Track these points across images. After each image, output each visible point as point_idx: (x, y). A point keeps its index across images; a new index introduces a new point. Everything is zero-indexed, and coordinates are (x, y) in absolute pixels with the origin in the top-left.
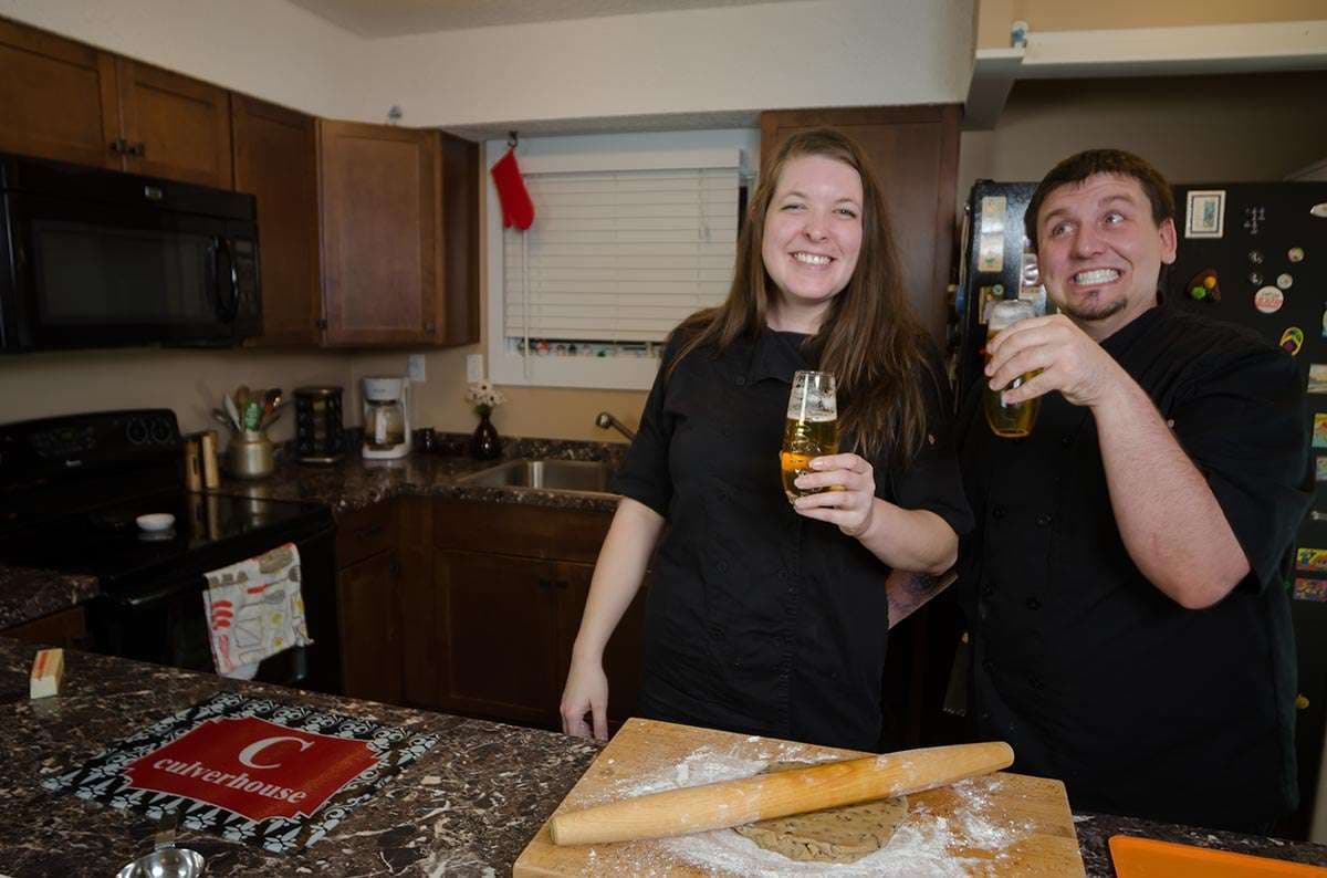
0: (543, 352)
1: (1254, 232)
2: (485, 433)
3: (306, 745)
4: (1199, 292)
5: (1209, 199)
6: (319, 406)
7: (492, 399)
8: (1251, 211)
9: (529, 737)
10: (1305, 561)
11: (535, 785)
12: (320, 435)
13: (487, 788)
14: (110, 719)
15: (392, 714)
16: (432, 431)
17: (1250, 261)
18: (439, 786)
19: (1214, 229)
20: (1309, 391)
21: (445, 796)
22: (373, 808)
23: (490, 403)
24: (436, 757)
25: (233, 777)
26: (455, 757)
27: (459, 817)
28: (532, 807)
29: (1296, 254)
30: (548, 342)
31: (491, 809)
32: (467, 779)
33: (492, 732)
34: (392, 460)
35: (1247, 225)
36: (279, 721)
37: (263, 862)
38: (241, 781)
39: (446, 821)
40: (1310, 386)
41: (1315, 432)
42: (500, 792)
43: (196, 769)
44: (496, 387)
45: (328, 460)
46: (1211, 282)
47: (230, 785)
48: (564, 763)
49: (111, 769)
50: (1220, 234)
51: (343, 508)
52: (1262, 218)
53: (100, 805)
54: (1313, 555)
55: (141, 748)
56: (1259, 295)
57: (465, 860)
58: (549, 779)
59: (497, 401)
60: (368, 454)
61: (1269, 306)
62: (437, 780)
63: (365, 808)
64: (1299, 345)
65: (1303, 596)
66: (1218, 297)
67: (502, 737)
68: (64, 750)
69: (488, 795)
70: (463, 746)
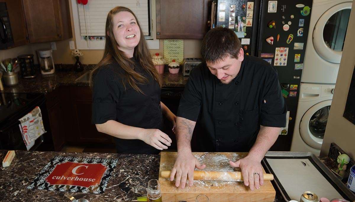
0: (93, 40)
1: (283, 11)
2: (78, 64)
3: (87, 167)
4: (271, 26)
5: (273, 3)
6: (27, 61)
7: (79, 54)
8: (283, 6)
9: (138, 156)
10: (292, 88)
11: (146, 168)
12: (29, 70)
13: (136, 170)
14: (30, 168)
15: (102, 156)
16: (61, 64)
17: (282, 18)
18: (125, 172)
19: (275, 10)
20: (294, 49)
21: (127, 174)
22: (113, 179)
23: (79, 56)
24: (120, 165)
25: (74, 178)
26: (124, 164)
27: (133, 178)
28: (148, 173)
29: (292, 17)
30: (93, 37)
31: (139, 175)
32: (130, 169)
33: (130, 156)
34: (51, 74)
35: (282, 9)
36: (76, 162)
37: (96, 197)
38: (77, 179)
39: (131, 179)
40: (294, 48)
41: (295, 58)
42: (139, 171)
43: (63, 177)
44: (80, 50)
45: (33, 77)
46: (274, 24)
47: (75, 180)
48: (150, 161)
49: (42, 181)
50: (276, 12)
51: (47, 93)
52: (285, 8)
53: (46, 190)
54: (293, 86)
55: (46, 174)
56: (284, 26)
57: (141, 188)
58: (148, 166)
59: (81, 55)
60: (44, 73)
61: (286, 29)
62: (123, 170)
63: (111, 180)
64: (292, 38)
65: (291, 96)
66: (275, 27)
67: (132, 157)
68: (25, 178)
69: (137, 172)
70: (125, 161)
